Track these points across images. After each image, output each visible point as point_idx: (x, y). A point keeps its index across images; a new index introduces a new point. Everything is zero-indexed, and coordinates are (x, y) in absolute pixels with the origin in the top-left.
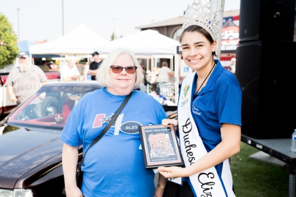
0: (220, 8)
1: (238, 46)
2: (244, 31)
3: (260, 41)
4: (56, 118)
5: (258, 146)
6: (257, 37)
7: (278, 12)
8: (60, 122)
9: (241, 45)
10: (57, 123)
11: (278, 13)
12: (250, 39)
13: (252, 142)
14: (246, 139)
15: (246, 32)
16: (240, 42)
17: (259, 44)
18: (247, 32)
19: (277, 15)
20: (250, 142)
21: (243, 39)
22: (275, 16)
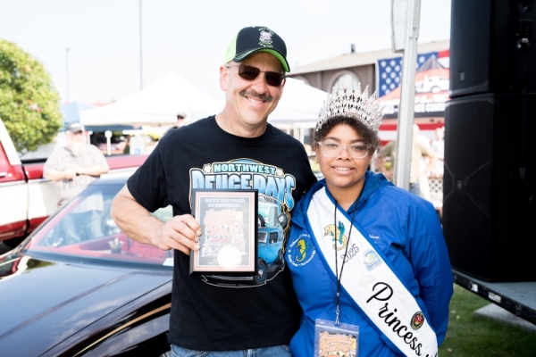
0: (410, 33)
1: (448, 104)
2: (459, 76)
3: (491, 94)
4: (111, 243)
5: (491, 296)
6: (485, 86)
7: (525, 37)
8: (118, 251)
9: (453, 103)
10: (114, 251)
11: (525, 40)
12: (471, 90)
13: (480, 287)
14: (469, 281)
15: (462, 77)
16: (453, 97)
17: (490, 99)
18: (466, 76)
19: (523, 44)
20: (475, 288)
21: (457, 92)
22: (519, 46)
